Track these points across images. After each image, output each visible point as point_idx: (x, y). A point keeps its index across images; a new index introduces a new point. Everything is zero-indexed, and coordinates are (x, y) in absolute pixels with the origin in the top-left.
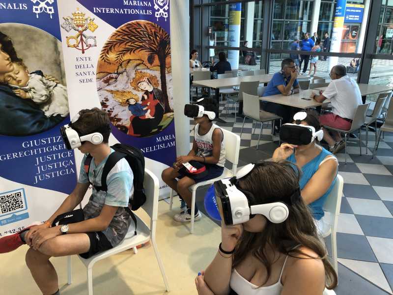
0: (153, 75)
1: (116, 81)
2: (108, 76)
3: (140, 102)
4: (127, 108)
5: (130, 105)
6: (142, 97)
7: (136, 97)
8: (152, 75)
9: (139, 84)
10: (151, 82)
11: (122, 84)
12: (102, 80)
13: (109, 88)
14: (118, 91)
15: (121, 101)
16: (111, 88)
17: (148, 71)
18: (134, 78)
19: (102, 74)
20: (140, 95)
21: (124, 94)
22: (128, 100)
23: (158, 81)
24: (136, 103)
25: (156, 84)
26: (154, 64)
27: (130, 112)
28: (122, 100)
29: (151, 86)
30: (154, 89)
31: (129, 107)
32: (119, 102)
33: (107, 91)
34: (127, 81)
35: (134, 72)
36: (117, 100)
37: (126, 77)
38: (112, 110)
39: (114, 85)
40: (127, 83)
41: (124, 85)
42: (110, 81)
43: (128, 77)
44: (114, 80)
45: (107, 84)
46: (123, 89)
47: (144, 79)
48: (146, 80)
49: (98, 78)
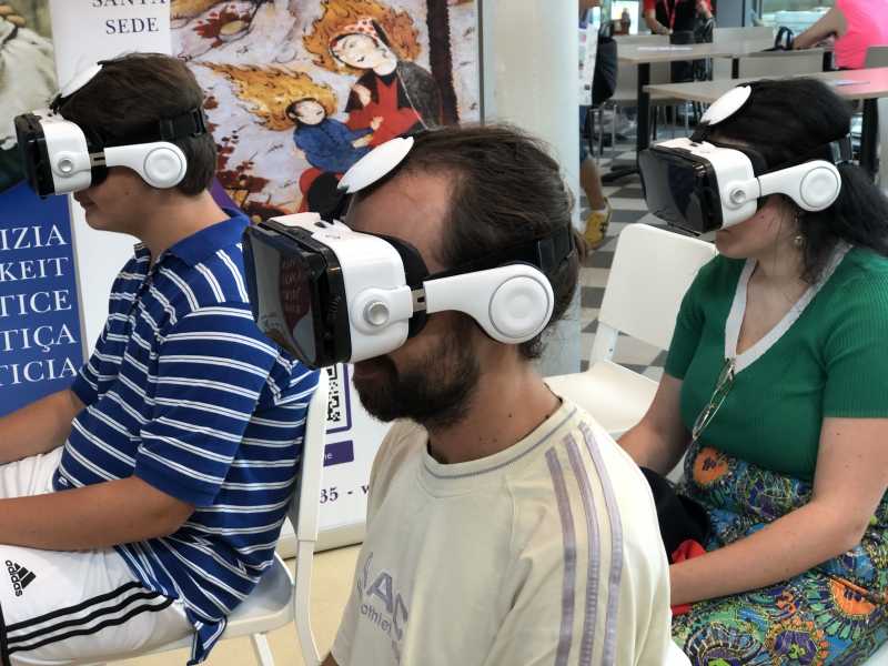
0: (399, 11)
1: (246, 30)
2: (218, 10)
3: (342, 117)
4: (287, 137)
5: (301, 127)
6: (348, 94)
7: (326, 96)
8: (391, 11)
9: (340, 44)
10: (388, 37)
11: (270, 45)
12: (194, 24)
13: (218, 56)
14: (254, 70)
15: (264, 108)
16: (228, 55)
18: (317, 21)
20: (342, 85)
21: (276, 81)
22: (292, 108)
23: (415, 34)
24: (325, 120)
25: (409, 46)
27: (301, 155)
28: (270, 104)
29: (388, 53)
30: (399, 64)
31: (297, 133)
32: (256, 111)
33: (213, 67)
34: (291, 32)
36: (250, 106)
37: (285, 14)
38: (230, 145)
39: (240, 45)
40: (290, 37)
41: (276, 46)
42: (225, 31)
43: (294, 15)
44: (238, 25)
45: (214, 40)
46: (276, 60)
47: (360, 24)
48: (367, 28)
49: (178, 18)
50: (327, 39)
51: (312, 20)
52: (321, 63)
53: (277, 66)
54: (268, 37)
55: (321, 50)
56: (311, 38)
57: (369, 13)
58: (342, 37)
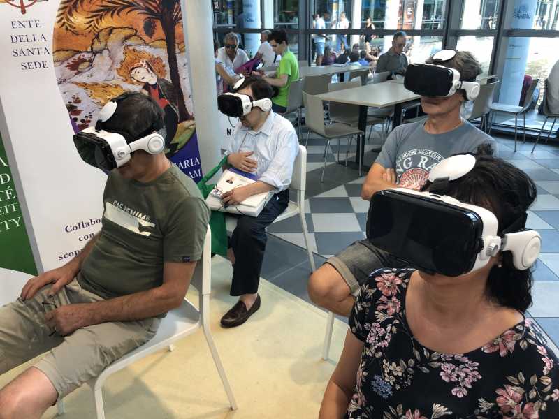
0: (156, 57)
1: (91, 66)
2: (76, 57)
9: (133, 71)
10: (152, 67)
11: (102, 73)
12: (66, 64)
13: (79, 79)
14: (96, 84)
15: (102, 102)
16: (83, 78)
17: (146, 49)
18: (122, 61)
19: (63, 54)
21: (107, 89)
23: (164, 66)
25: (161, 72)
26: (156, 36)
28: (105, 100)
29: (153, 75)
30: (158, 79)
32: (99, 103)
33: (77, 84)
35: (123, 51)
36: (96, 101)
37: (107, 59)
38: (88, 119)
39: (89, 73)
40: (111, 69)
41: (105, 73)
42: (81, 67)
43: (111, 58)
44: (87, 64)
45: (76, 71)
46: (105, 80)
47: (141, 63)
48: (144, 64)
49: (57, 61)
50: (127, 69)
51: (120, 61)
52: (126, 80)
53: (106, 82)
54: (101, 69)
55: (125, 74)
56: (120, 69)
57: (144, 58)
58: (133, 69)
